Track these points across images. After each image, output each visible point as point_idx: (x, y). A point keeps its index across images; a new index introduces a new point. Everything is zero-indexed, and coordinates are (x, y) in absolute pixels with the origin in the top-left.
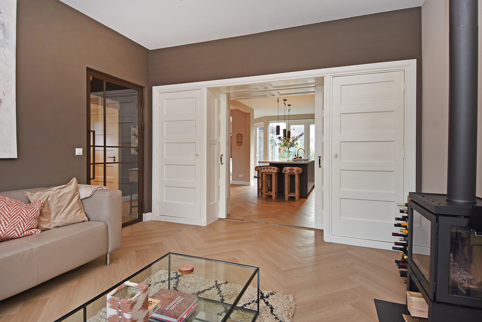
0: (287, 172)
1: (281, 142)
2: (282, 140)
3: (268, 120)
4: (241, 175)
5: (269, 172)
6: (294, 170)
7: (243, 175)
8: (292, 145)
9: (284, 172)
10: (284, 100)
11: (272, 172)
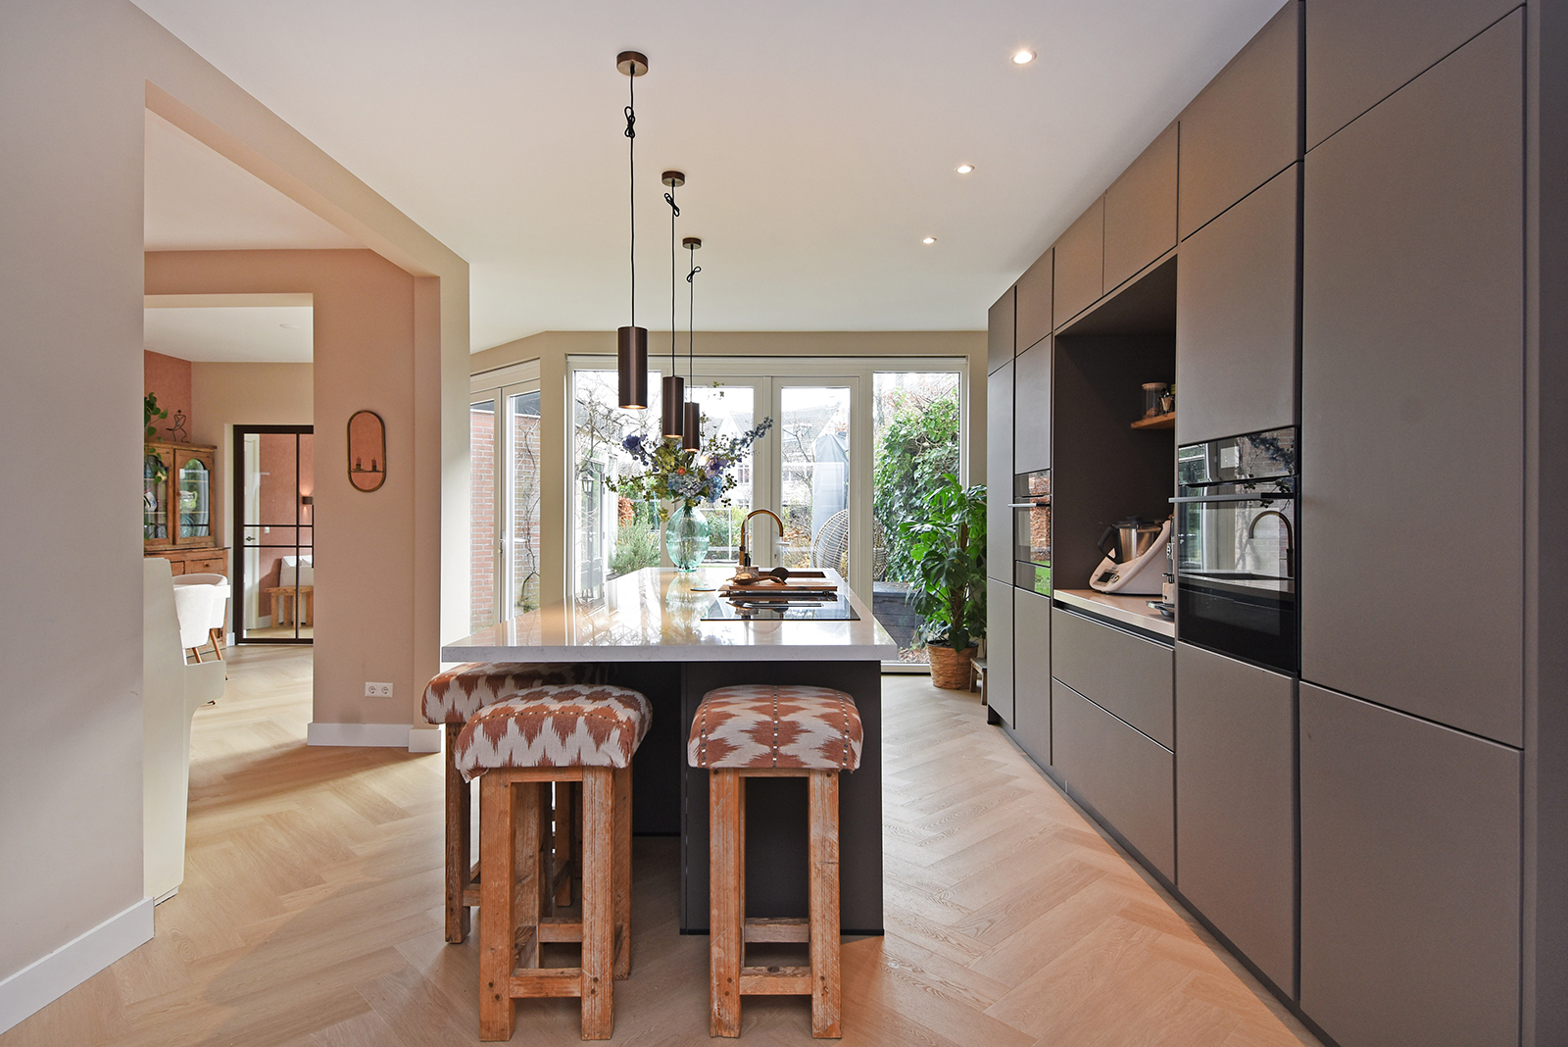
0: (729, 761)
1: (639, 468)
2: (648, 459)
3: (567, 355)
4: (379, 686)
5: (545, 766)
6: (802, 738)
7: (390, 685)
8: (707, 489)
9: (701, 757)
10: (666, 175)
11: (578, 767)
